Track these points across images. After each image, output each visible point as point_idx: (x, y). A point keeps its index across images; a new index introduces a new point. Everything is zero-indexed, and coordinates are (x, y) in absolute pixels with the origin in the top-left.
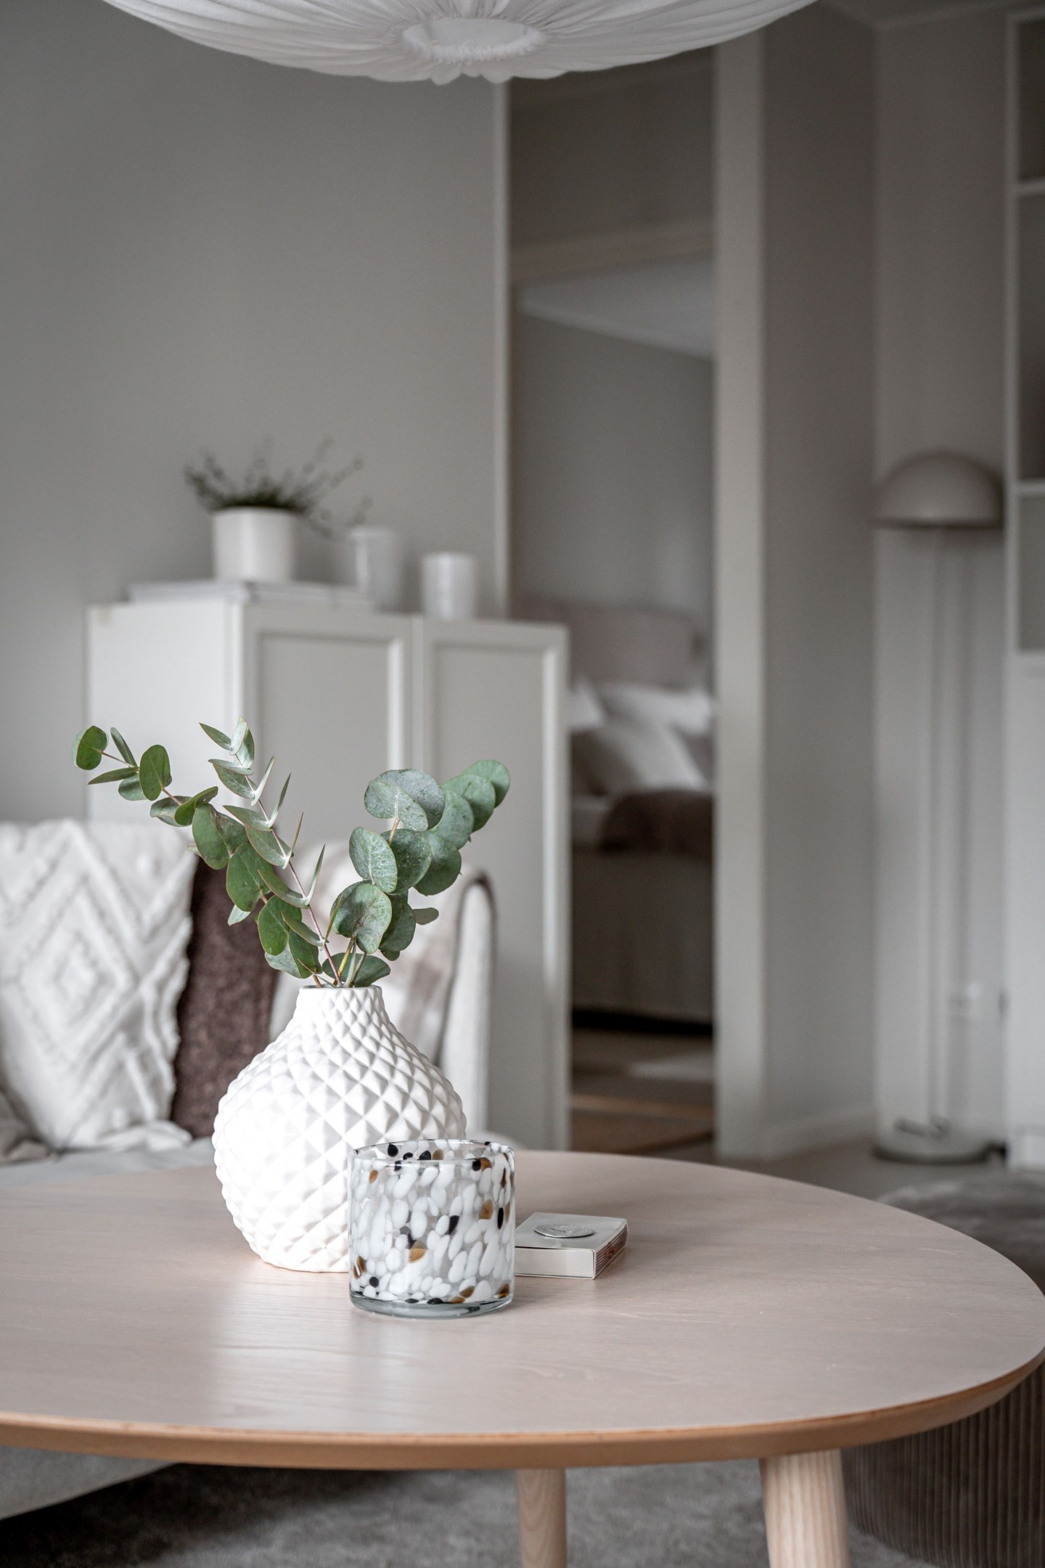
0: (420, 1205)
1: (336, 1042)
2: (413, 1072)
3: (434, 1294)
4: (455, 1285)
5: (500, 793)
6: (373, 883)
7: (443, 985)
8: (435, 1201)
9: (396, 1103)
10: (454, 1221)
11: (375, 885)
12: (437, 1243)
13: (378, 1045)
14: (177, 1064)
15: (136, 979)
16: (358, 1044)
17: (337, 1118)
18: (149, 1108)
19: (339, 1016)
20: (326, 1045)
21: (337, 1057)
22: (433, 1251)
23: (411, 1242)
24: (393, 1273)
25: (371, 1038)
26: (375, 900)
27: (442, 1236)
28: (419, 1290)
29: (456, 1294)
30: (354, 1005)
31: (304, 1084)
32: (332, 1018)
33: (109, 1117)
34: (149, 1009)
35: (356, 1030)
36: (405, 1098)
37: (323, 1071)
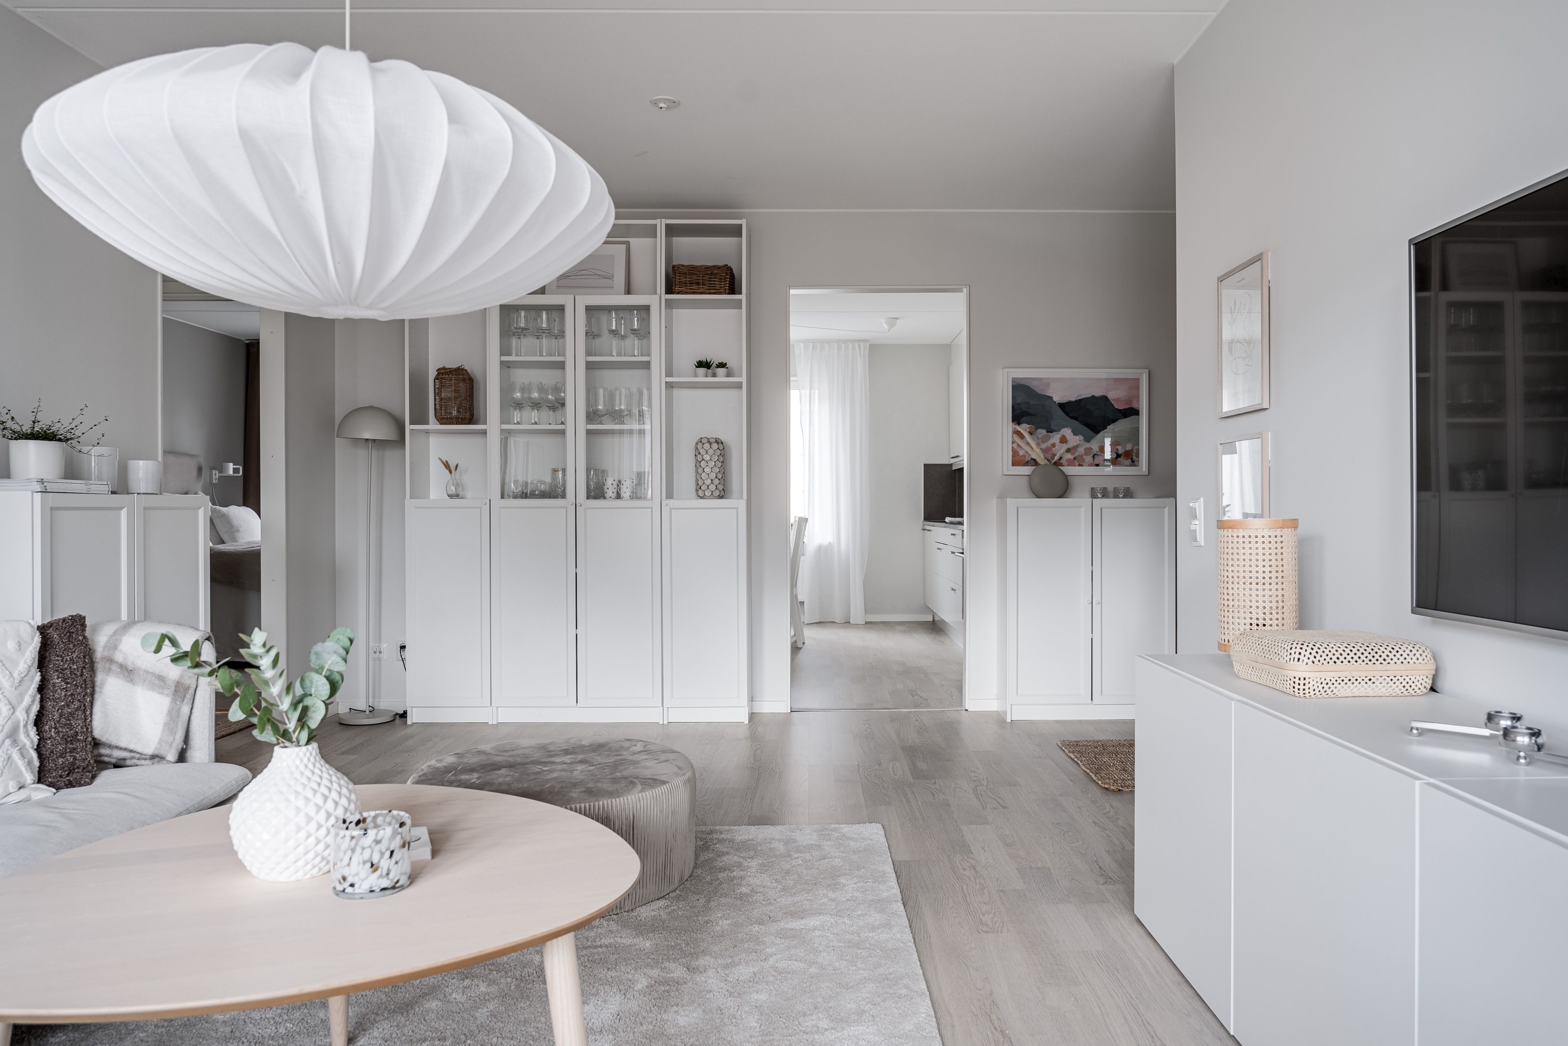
0: (378, 847)
1: (302, 774)
2: (339, 781)
3: (383, 886)
4: (392, 880)
5: (351, 641)
6: (313, 696)
7: (191, 691)
8: (383, 846)
9: (337, 798)
10: (392, 852)
11: (315, 696)
12: (385, 864)
13: (322, 771)
14: (39, 750)
15: (14, 709)
16: (313, 773)
17: (311, 810)
18: (29, 777)
19: (302, 760)
20: (298, 775)
21: (305, 781)
22: (382, 868)
23: (372, 865)
24: (363, 880)
25: (318, 768)
26: (315, 704)
27: (387, 860)
28: (376, 886)
29: (392, 884)
30: (308, 754)
31: (292, 798)
32: (298, 762)
33: (6, 786)
34: (22, 724)
35: (310, 766)
36: (340, 794)
37: (300, 789)
